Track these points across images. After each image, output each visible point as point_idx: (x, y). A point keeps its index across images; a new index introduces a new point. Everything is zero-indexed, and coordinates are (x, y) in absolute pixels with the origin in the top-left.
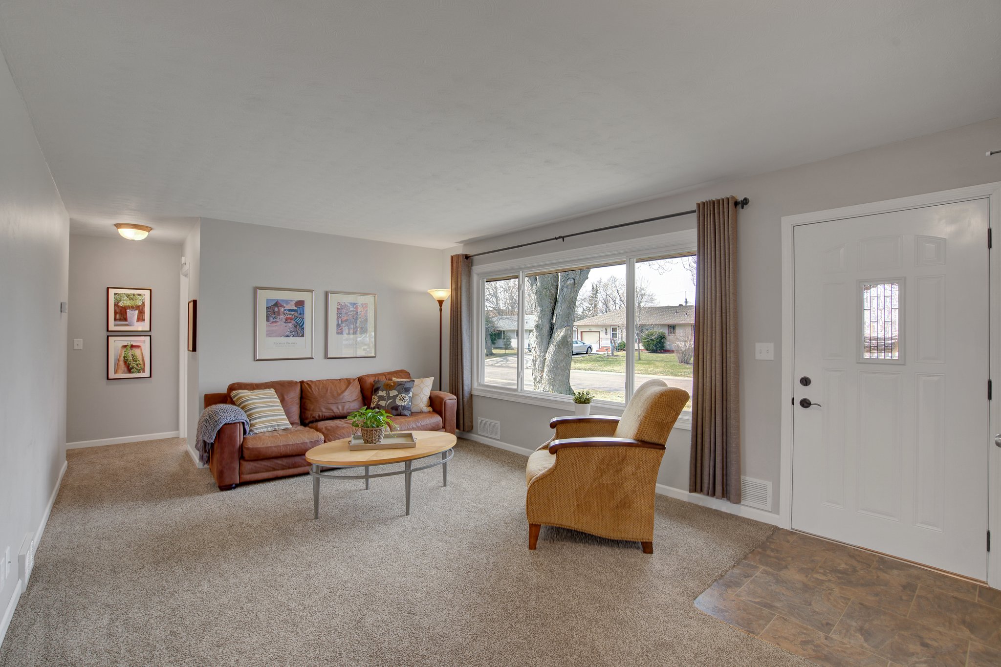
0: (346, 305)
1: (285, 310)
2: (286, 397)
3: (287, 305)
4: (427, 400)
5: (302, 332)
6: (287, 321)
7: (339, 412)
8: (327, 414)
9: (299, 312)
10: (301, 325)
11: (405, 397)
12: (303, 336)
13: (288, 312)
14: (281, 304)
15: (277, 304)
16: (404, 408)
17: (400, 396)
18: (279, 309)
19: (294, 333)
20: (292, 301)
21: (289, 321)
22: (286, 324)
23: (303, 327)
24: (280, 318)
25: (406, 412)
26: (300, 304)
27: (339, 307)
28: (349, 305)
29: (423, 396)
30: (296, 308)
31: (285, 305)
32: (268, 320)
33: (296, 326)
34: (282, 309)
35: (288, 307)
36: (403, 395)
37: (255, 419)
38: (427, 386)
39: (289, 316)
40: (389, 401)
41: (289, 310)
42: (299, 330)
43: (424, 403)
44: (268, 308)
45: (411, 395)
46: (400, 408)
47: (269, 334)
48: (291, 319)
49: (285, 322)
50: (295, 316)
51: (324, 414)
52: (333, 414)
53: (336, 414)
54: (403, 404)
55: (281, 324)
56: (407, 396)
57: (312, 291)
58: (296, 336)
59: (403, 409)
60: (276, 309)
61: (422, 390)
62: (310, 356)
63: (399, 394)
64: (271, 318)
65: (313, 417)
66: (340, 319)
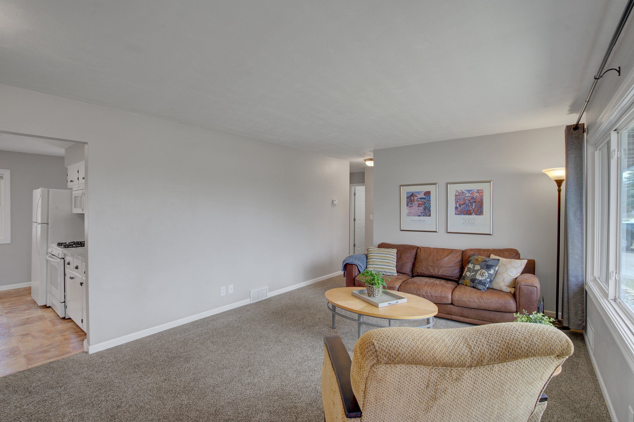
0: (463, 193)
1: (418, 198)
2: (403, 256)
3: (419, 195)
4: (511, 281)
5: (429, 213)
6: (419, 205)
7: (434, 273)
8: (426, 273)
9: (427, 199)
10: (428, 208)
11: (484, 273)
12: (430, 216)
13: (420, 200)
14: (415, 195)
15: (413, 195)
16: (480, 282)
17: (481, 271)
18: (414, 198)
19: (423, 214)
20: (422, 192)
21: (420, 205)
22: (418, 208)
23: (430, 210)
24: (414, 204)
25: (480, 287)
26: (428, 193)
27: (457, 194)
28: (465, 191)
29: (506, 276)
30: (424, 197)
31: (418, 195)
32: (407, 205)
33: (425, 209)
34: (416, 198)
35: (419, 196)
36: (484, 271)
37: (370, 265)
38: (514, 268)
39: (420, 202)
40: (473, 274)
41: (420, 198)
42: (427, 212)
43: (505, 283)
44: (407, 198)
45: (492, 272)
46: (476, 281)
47: (409, 214)
48: (422, 204)
49: (418, 207)
50: (424, 202)
51: (424, 272)
52: (430, 273)
53: (432, 274)
54: (480, 279)
55: (415, 208)
56: (486, 273)
57: (435, 184)
58: (425, 216)
59: (478, 283)
60: (412, 198)
61: (507, 270)
62: (435, 230)
63: (481, 269)
64: (409, 204)
65: (417, 273)
66: (458, 204)
